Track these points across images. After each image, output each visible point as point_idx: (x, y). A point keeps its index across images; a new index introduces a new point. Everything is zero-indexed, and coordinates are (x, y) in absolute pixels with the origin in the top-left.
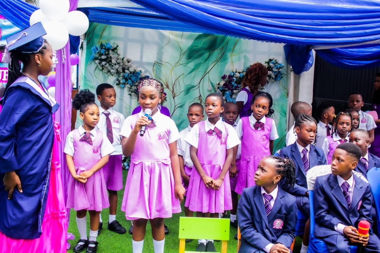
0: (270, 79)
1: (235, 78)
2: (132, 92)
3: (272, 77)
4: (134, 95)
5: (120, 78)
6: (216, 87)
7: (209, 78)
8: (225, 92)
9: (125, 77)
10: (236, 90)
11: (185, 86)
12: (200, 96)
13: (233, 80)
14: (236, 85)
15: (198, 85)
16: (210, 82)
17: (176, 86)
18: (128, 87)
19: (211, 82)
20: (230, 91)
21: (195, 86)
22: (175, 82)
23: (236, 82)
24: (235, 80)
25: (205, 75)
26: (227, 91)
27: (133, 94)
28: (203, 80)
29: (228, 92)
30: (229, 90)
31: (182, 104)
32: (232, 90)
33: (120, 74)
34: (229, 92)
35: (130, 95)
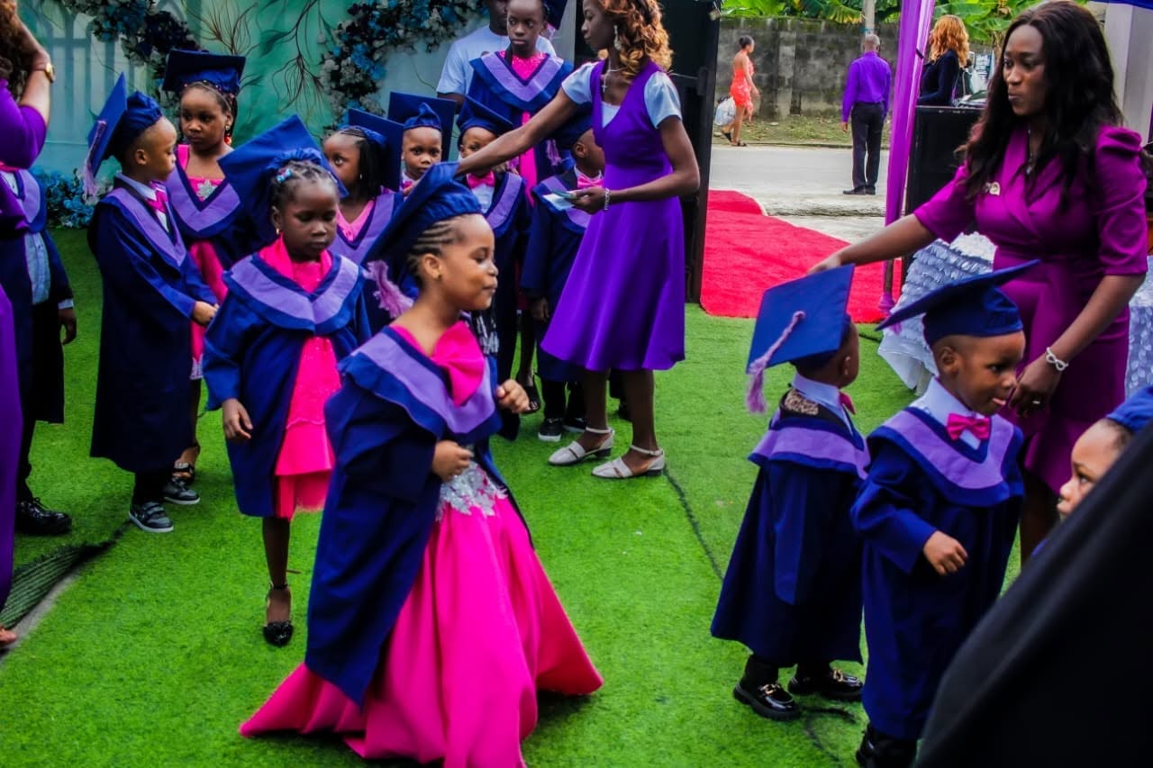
0: (464, 11)
1: (376, 13)
2: (131, 50)
3: (470, 8)
4: (135, 58)
5: (101, 18)
6: (335, 33)
7: (320, 13)
8: (354, 47)
9: (110, 15)
10: (379, 40)
11: (262, 34)
12: (300, 56)
13: (373, 16)
14: (378, 28)
15: (293, 33)
16: (322, 22)
17: (239, 32)
18: (122, 39)
19: (325, 23)
20: (365, 43)
21: (285, 34)
22: (236, 25)
23: (379, 22)
24: (378, 17)
25: (310, 6)
26: (359, 43)
27: (133, 53)
28: (304, 18)
29: (359, 47)
30: (362, 42)
31: (256, 77)
32: (370, 42)
33: (98, 9)
34: (364, 46)
35: (128, 57)
